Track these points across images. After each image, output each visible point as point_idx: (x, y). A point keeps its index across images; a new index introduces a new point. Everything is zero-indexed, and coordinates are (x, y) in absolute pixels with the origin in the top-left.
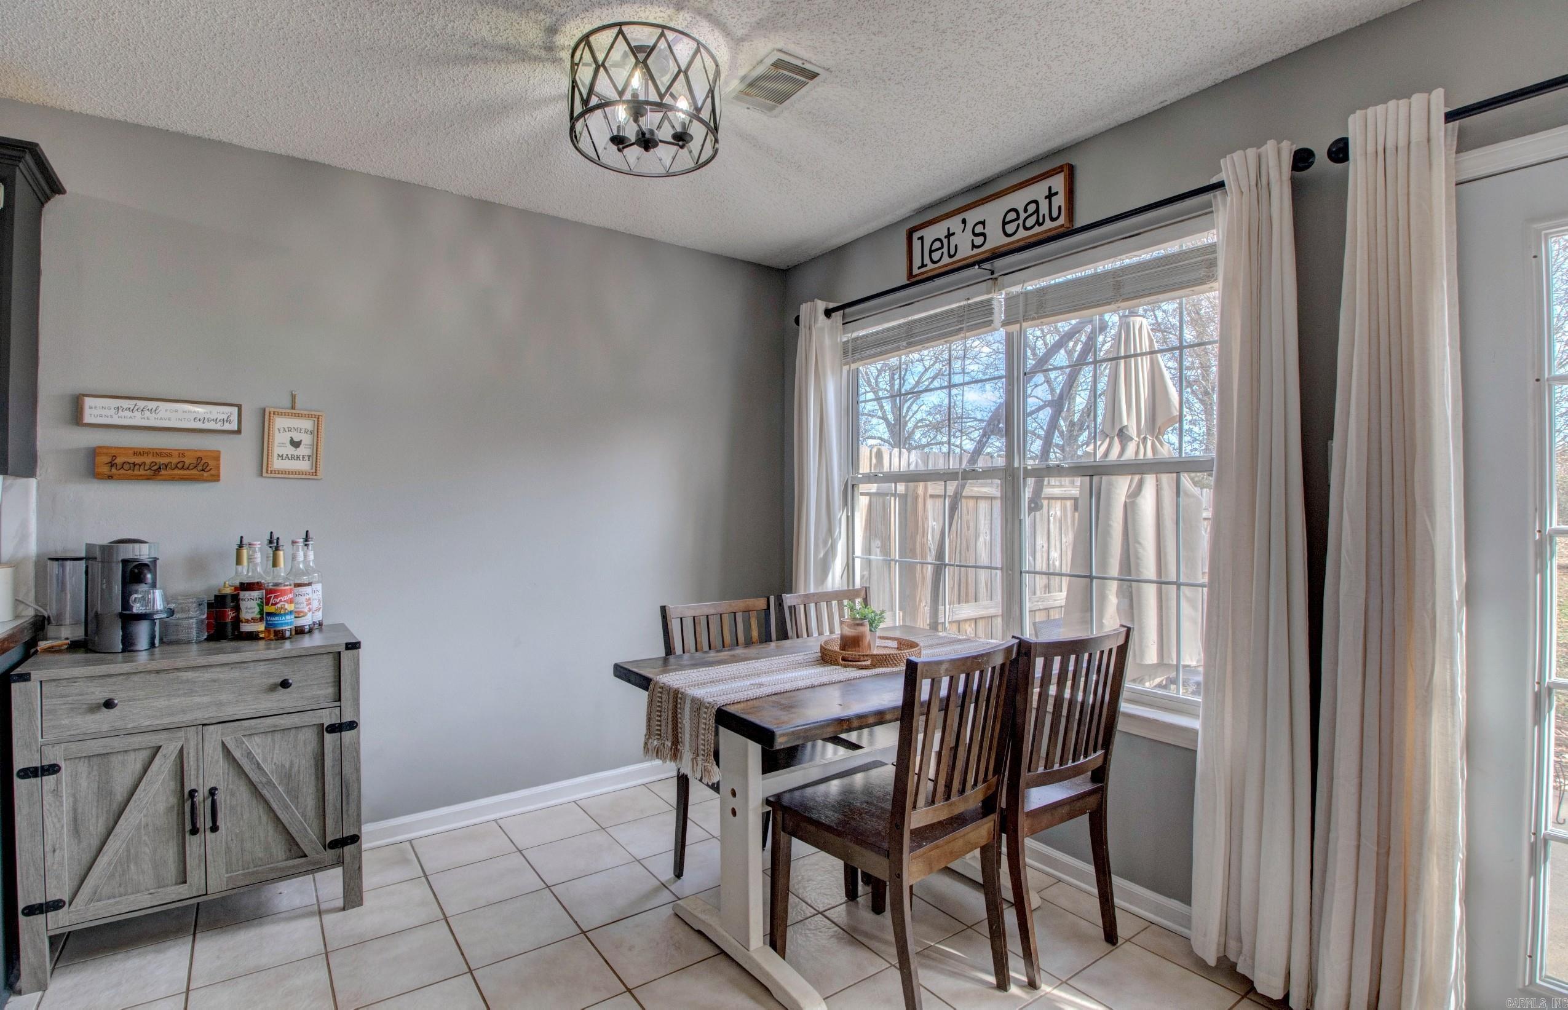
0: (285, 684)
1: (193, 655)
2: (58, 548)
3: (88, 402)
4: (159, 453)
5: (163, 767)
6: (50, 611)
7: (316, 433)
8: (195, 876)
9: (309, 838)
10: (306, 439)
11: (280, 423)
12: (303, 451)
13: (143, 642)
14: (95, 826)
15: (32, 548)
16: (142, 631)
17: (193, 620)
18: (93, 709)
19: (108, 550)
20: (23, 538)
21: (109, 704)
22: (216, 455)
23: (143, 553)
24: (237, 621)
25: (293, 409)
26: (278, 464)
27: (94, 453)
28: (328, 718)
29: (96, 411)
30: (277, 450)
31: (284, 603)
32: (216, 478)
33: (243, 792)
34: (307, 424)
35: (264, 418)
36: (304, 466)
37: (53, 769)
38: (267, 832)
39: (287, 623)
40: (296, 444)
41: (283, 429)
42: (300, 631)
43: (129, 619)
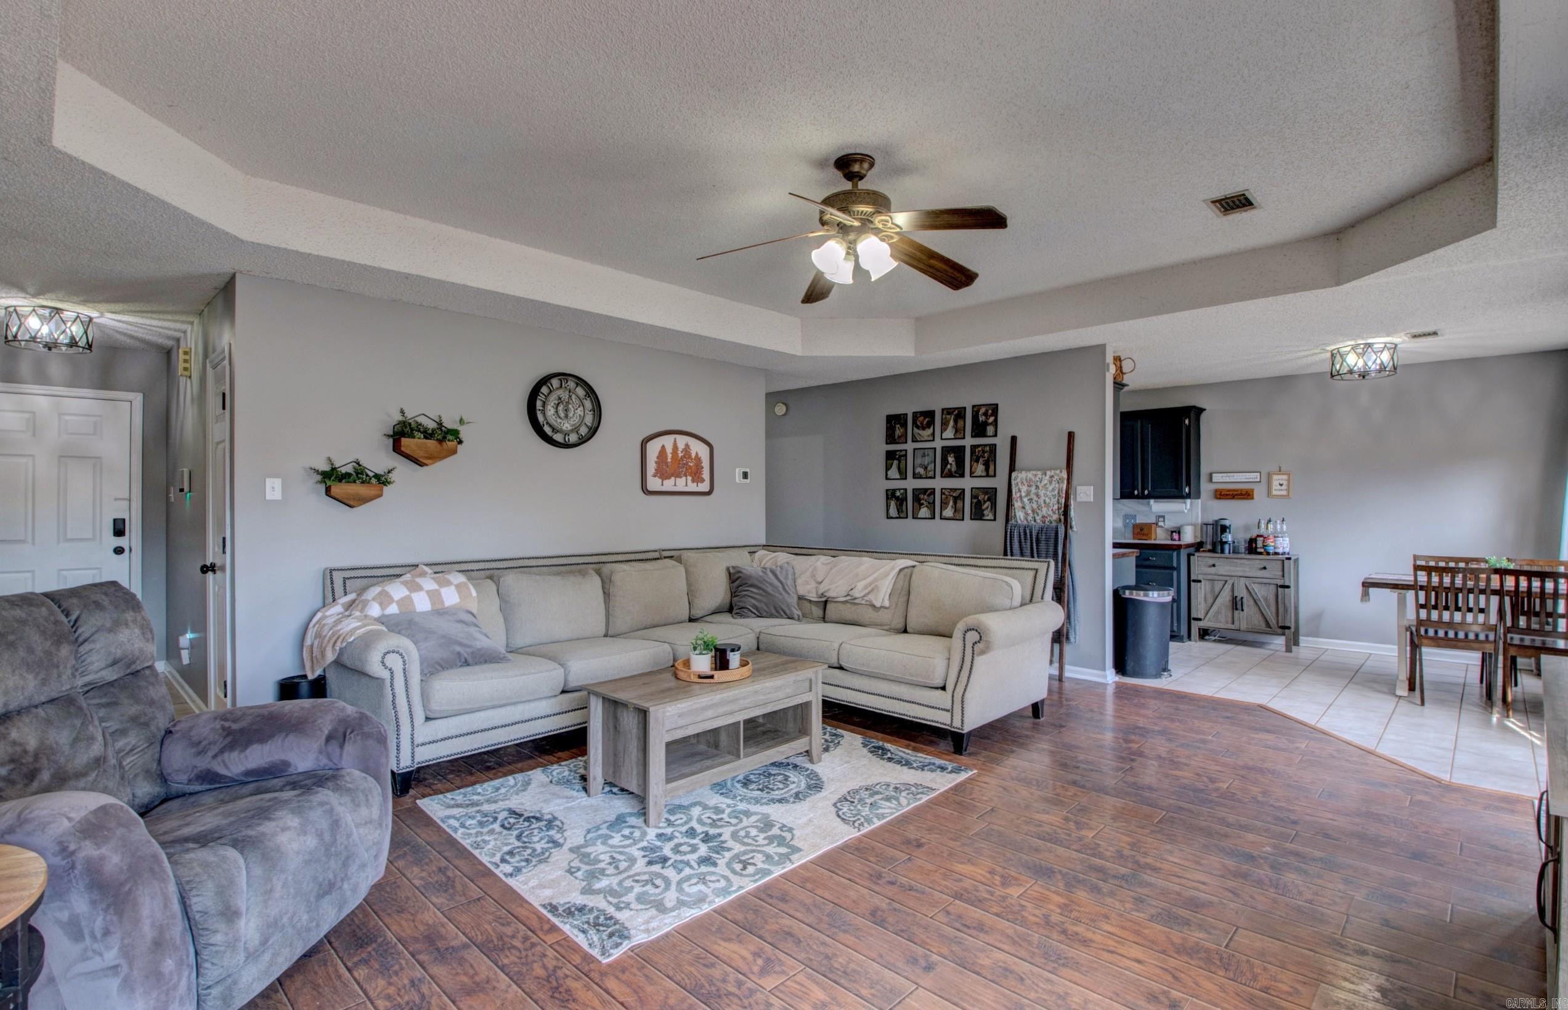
0: (1265, 568)
1: (1243, 556)
2: (1206, 521)
3: (1214, 475)
4: (1234, 490)
5: (1228, 587)
6: (1204, 540)
7: (1289, 480)
8: (1237, 623)
9: (1273, 622)
10: (1285, 483)
11: (1275, 477)
12: (1284, 487)
13: (1227, 551)
14: (1210, 601)
15: (1200, 521)
16: (1227, 547)
17: (1242, 547)
18: (1210, 566)
19: (1217, 522)
20: (1197, 517)
21: (1214, 565)
22: (1252, 490)
23: (1227, 523)
24: (1256, 548)
25: (1280, 471)
26: (1274, 493)
27: (1216, 491)
28: (1280, 583)
29: (1216, 478)
30: (1274, 488)
31: (1270, 542)
32: (1252, 498)
33: (1252, 602)
34: (1285, 477)
35: (1269, 476)
36: (1284, 493)
37: (1200, 581)
38: (1258, 616)
39: (1271, 550)
40: (1281, 485)
41: (1277, 479)
42: (1276, 554)
43: (1223, 543)
